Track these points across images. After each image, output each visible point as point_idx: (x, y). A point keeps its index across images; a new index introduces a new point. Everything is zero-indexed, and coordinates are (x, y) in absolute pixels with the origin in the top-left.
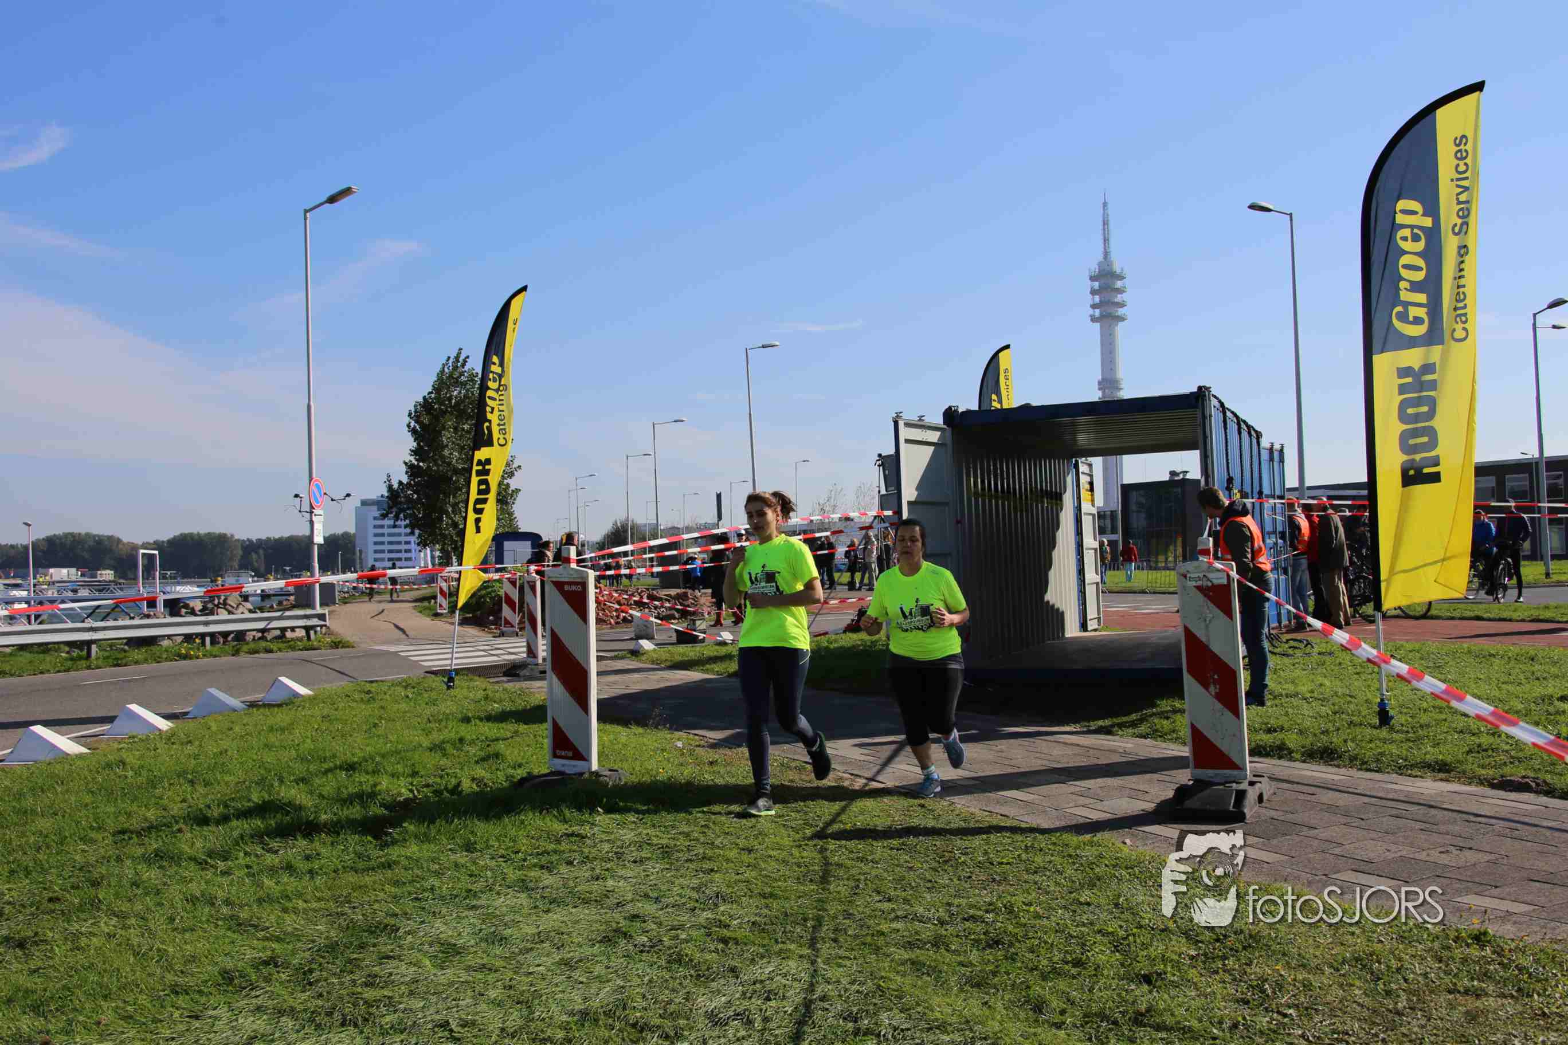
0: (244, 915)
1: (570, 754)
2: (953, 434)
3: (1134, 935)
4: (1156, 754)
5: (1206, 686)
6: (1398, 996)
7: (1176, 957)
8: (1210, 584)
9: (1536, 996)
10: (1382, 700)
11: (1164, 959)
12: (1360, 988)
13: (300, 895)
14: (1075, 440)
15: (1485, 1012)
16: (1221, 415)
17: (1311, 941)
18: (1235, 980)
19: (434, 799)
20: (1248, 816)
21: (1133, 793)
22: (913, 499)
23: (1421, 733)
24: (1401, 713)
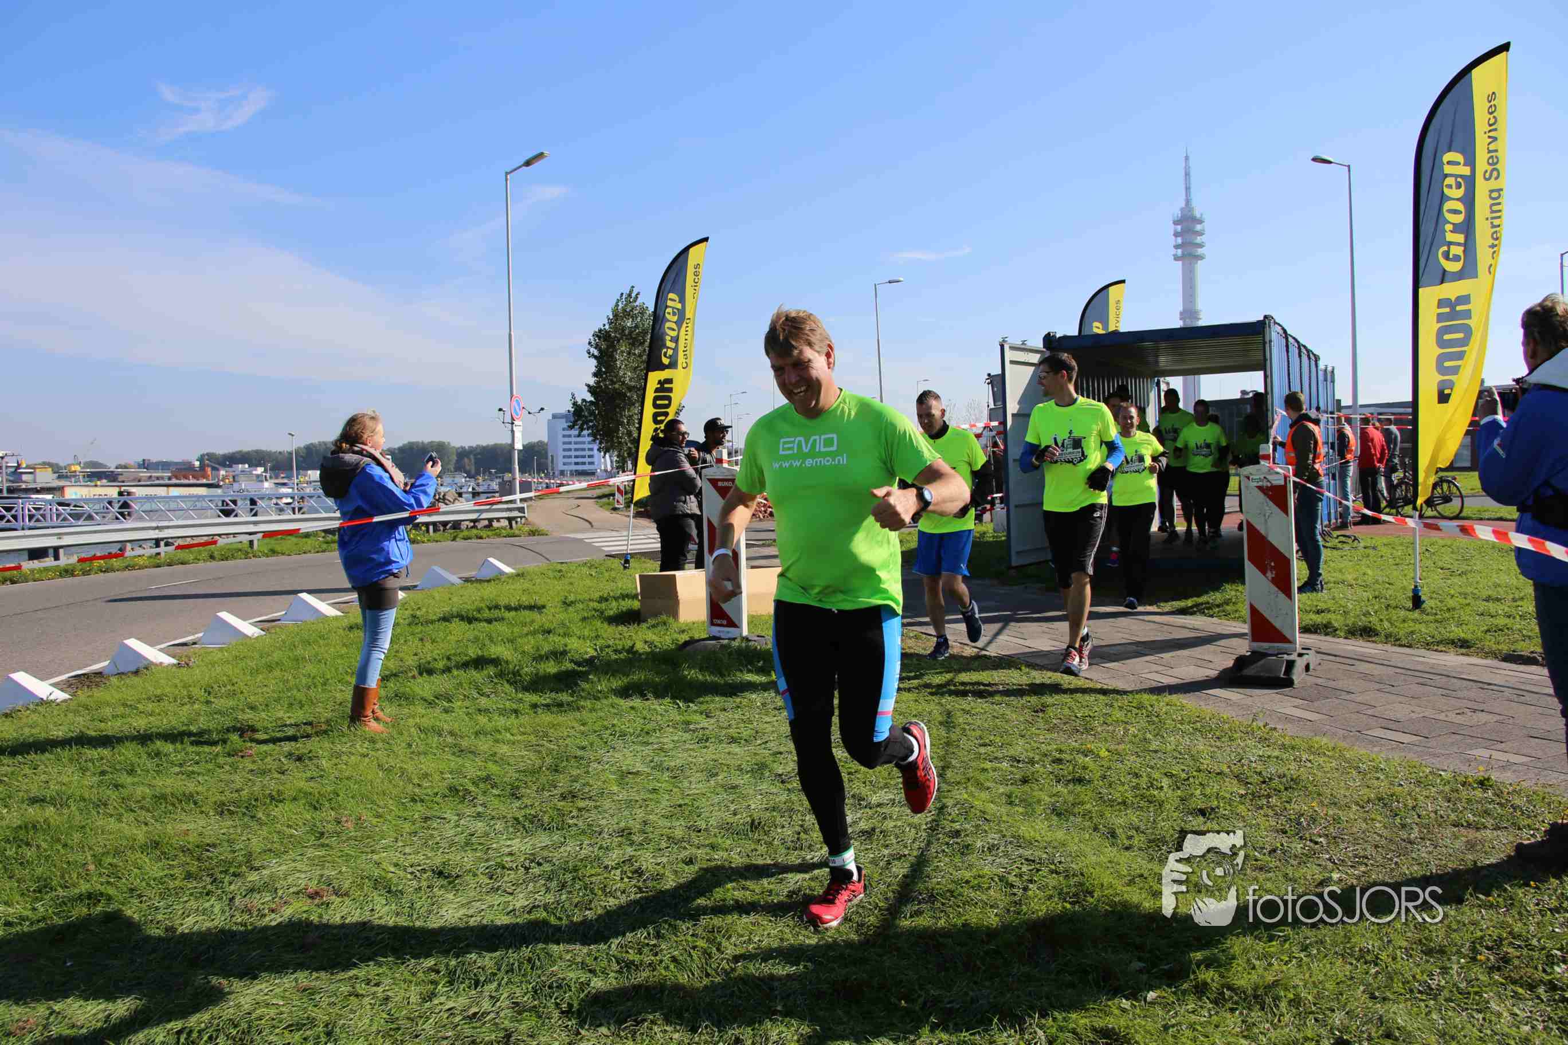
0: (465, 743)
1: (725, 622)
3: (1194, 777)
4: (1220, 630)
5: (1264, 573)
6: (1412, 829)
7: (1228, 796)
8: (1269, 485)
10: (1416, 587)
11: (1218, 797)
12: (1380, 822)
13: (508, 730)
14: (1157, 362)
15: (1482, 842)
16: (1284, 341)
17: (1342, 784)
18: (1276, 814)
19: (614, 657)
20: (1296, 682)
21: (1199, 663)
22: (1015, 412)
23: (1447, 615)
24: (1431, 598)
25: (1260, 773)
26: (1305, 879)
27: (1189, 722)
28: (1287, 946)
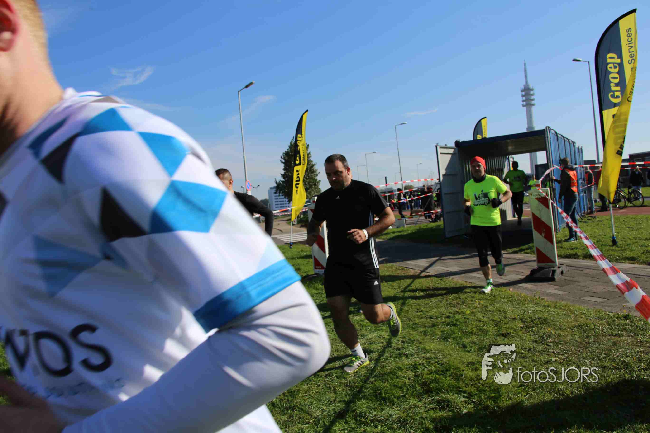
1: (319, 267)
2: (458, 150)
3: (503, 320)
5: (541, 234)
6: (591, 338)
7: (515, 327)
8: (540, 197)
9: (640, 335)
10: (613, 236)
11: (511, 328)
12: (578, 335)
14: (507, 149)
15: (620, 342)
16: (556, 136)
17: (566, 320)
18: (535, 334)
20: (556, 279)
21: (517, 273)
22: (444, 174)
23: (626, 247)
24: (621, 240)
25: (531, 318)
26: (541, 361)
27: (507, 298)
28: (527, 389)
